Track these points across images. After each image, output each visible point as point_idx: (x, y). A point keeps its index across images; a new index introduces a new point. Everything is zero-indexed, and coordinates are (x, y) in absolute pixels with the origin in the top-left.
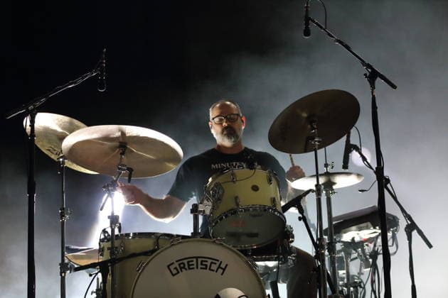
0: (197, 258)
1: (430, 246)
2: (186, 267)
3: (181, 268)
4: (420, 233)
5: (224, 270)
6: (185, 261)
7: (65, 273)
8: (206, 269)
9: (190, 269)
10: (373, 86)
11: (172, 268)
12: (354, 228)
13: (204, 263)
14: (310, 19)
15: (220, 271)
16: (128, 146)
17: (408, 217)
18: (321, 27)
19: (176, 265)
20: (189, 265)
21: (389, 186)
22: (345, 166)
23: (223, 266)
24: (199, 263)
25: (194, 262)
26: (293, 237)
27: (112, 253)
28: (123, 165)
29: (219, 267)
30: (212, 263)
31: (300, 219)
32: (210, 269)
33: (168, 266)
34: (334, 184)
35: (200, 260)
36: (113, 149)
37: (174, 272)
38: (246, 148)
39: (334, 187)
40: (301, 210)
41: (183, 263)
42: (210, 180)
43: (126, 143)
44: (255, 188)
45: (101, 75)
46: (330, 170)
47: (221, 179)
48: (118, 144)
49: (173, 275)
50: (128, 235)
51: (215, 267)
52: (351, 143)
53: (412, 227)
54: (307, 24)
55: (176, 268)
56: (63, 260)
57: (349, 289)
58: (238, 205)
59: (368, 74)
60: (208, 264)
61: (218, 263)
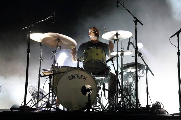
0: (77, 75)
1: (153, 75)
2: (74, 77)
3: (72, 78)
4: (150, 71)
5: (85, 79)
6: (74, 76)
7: (40, 77)
8: (80, 78)
9: (75, 78)
10: (136, 24)
11: (70, 77)
12: (130, 68)
13: (80, 77)
14: (119, 2)
15: (84, 79)
16: (60, 40)
17: (147, 66)
18: (122, 5)
19: (71, 77)
20: (75, 77)
21: (141, 55)
22: (128, 49)
23: (85, 78)
24: (78, 77)
25: (77, 76)
26: (110, 70)
27: (54, 72)
28: (58, 46)
29: (84, 78)
30: (82, 77)
31: (112, 64)
32: (81, 79)
33: (69, 77)
34: (124, 54)
35: (78, 76)
36: (56, 40)
37: (70, 79)
38: (100, 42)
39: (124, 55)
40: (113, 62)
41: (73, 76)
42: (85, 51)
43: (60, 39)
44: (97, 54)
45: (53, 17)
46: (123, 50)
47: (88, 51)
48: (57, 39)
49: (70, 80)
50: (60, 67)
51: (82, 78)
52: (131, 42)
53: (148, 69)
54: (118, 4)
55: (71, 78)
56: (40, 73)
57: (128, 87)
58: (91, 59)
59: (135, 20)
60: (81, 77)
61: (84, 77)
